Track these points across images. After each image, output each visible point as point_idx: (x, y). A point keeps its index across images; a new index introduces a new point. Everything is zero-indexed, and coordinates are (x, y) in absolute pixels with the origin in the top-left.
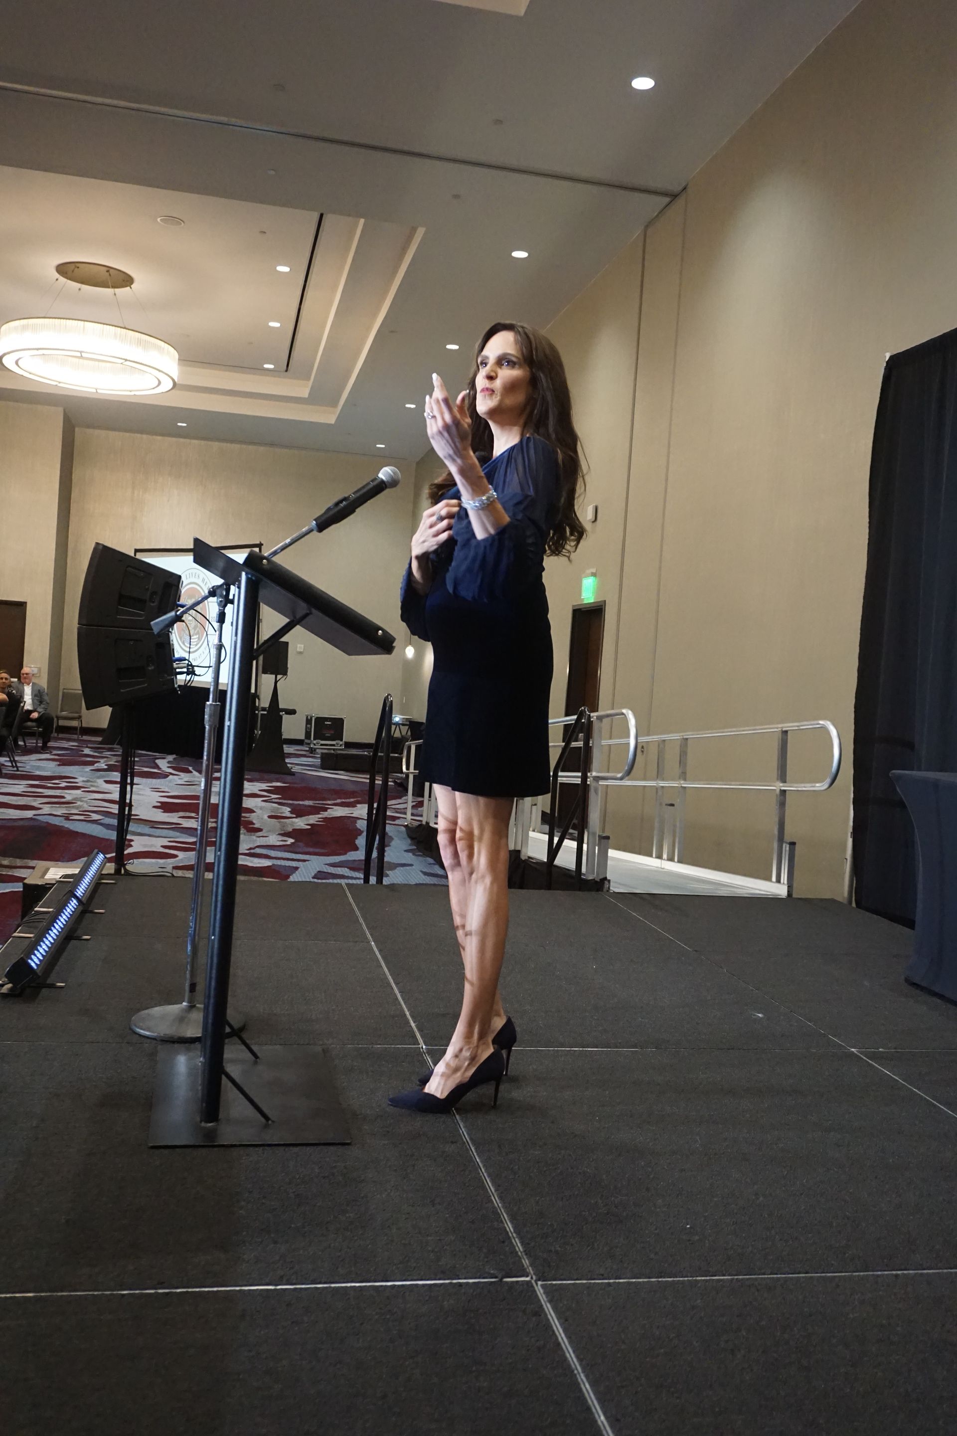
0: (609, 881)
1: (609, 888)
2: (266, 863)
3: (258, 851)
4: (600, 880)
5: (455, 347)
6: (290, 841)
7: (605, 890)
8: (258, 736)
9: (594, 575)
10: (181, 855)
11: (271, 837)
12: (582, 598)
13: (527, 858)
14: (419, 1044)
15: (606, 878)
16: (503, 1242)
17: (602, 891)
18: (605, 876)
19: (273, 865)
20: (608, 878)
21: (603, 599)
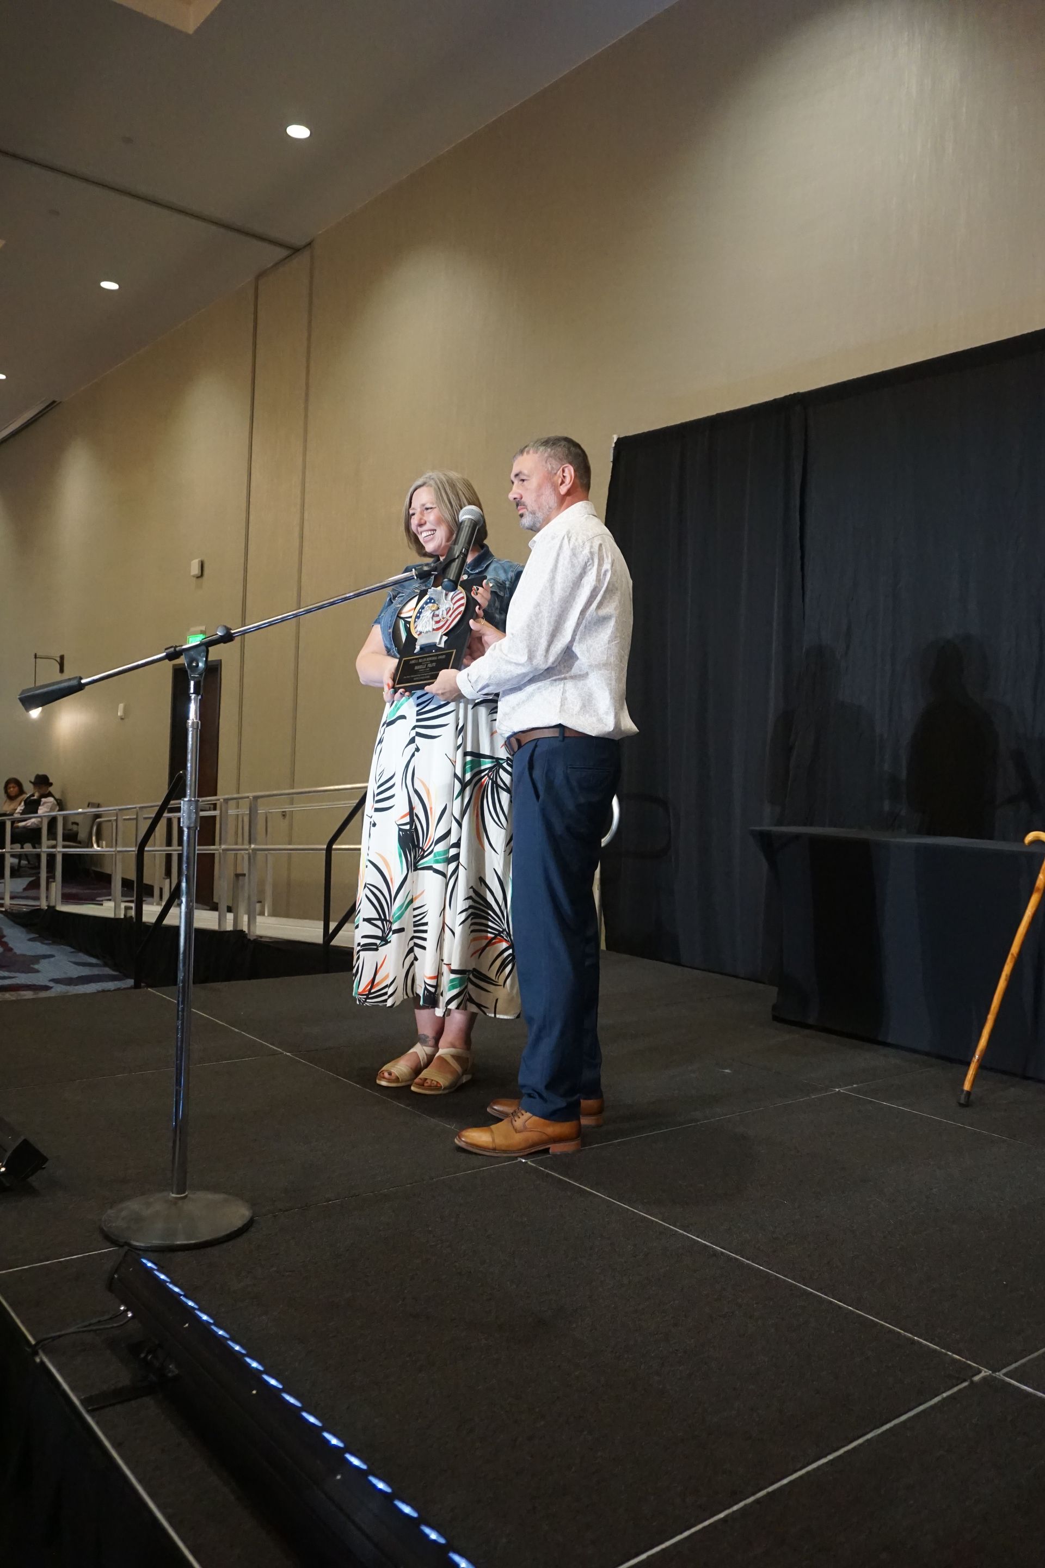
13: (256, 938)
21: (219, 659)
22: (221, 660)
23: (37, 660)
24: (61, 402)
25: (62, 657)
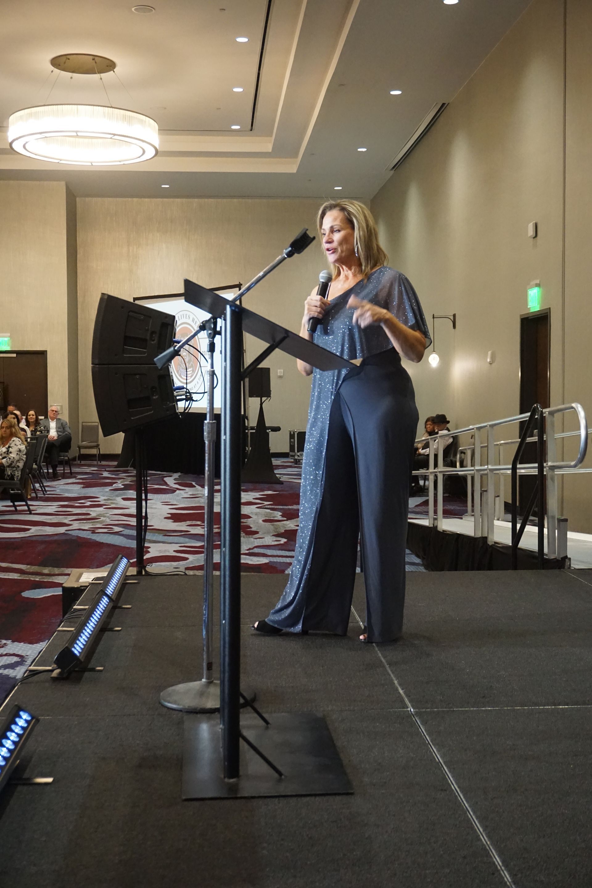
0: (570, 559)
1: (570, 565)
2: (264, 560)
3: (256, 550)
4: (562, 558)
5: (398, 92)
6: (283, 540)
7: (566, 567)
8: (249, 452)
9: (538, 285)
10: (191, 557)
11: (266, 538)
12: (528, 307)
13: (494, 544)
14: (408, 708)
15: (567, 556)
16: (493, 874)
17: (564, 568)
18: (565, 555)
19: (270, 562)
20: (569, 556)
21: (548, 307)
22: (550, 308)
23: (435, 319)
24: (449, 103)
25: (454, 316)
